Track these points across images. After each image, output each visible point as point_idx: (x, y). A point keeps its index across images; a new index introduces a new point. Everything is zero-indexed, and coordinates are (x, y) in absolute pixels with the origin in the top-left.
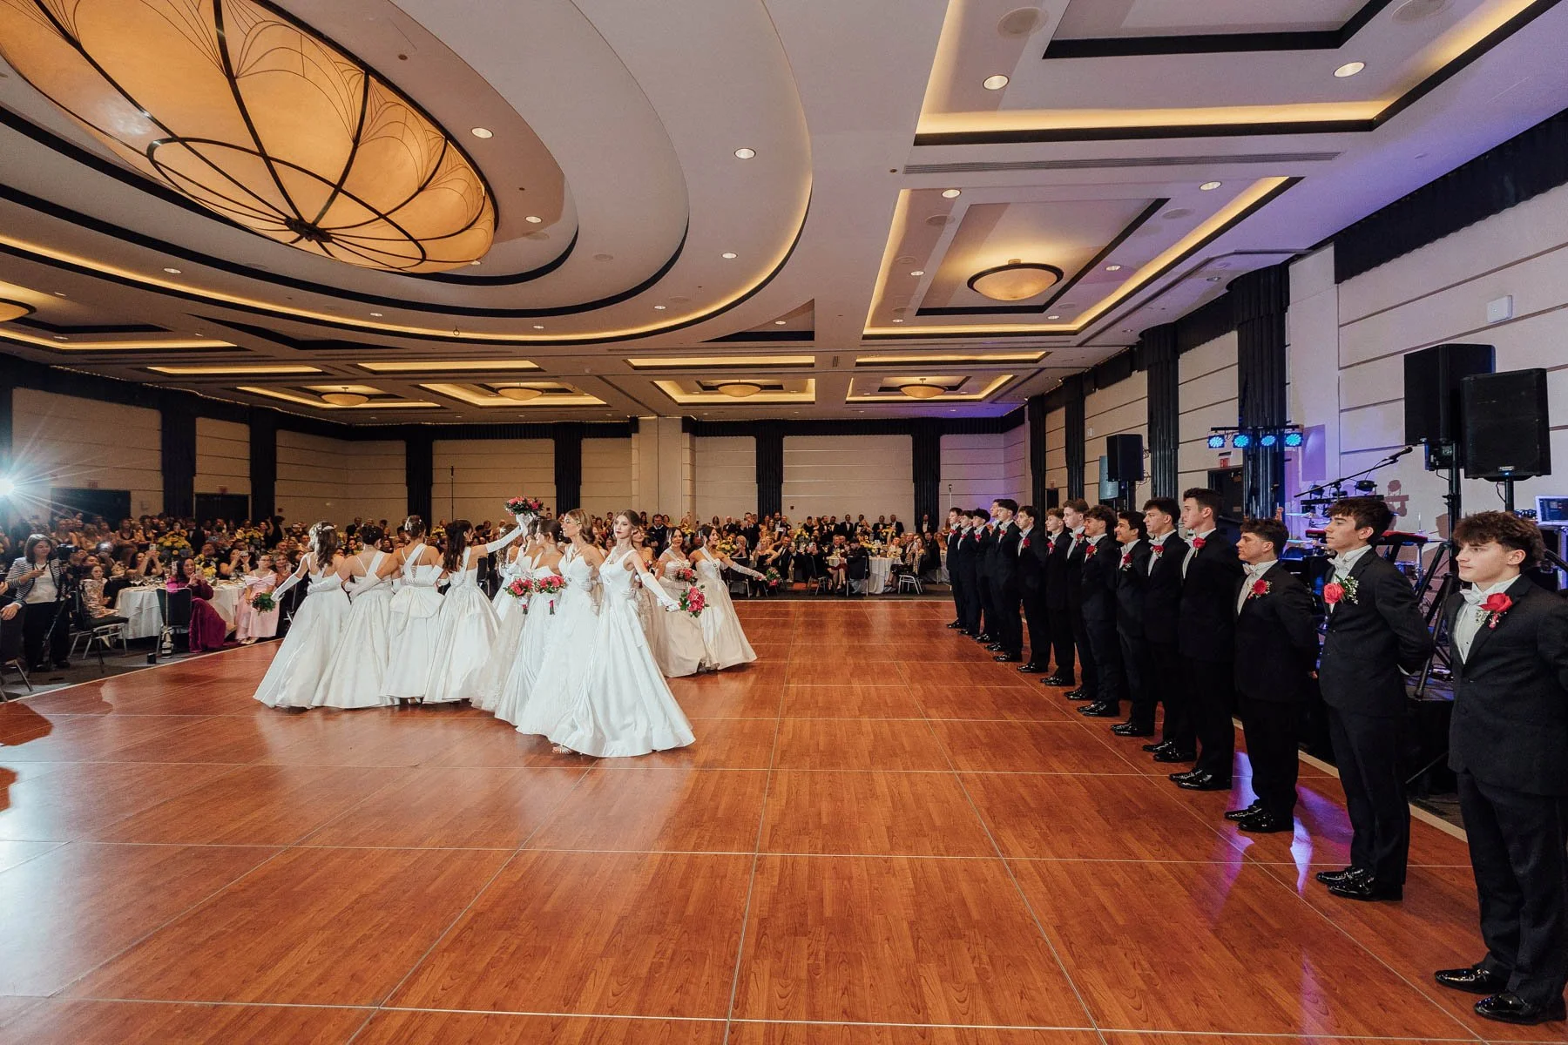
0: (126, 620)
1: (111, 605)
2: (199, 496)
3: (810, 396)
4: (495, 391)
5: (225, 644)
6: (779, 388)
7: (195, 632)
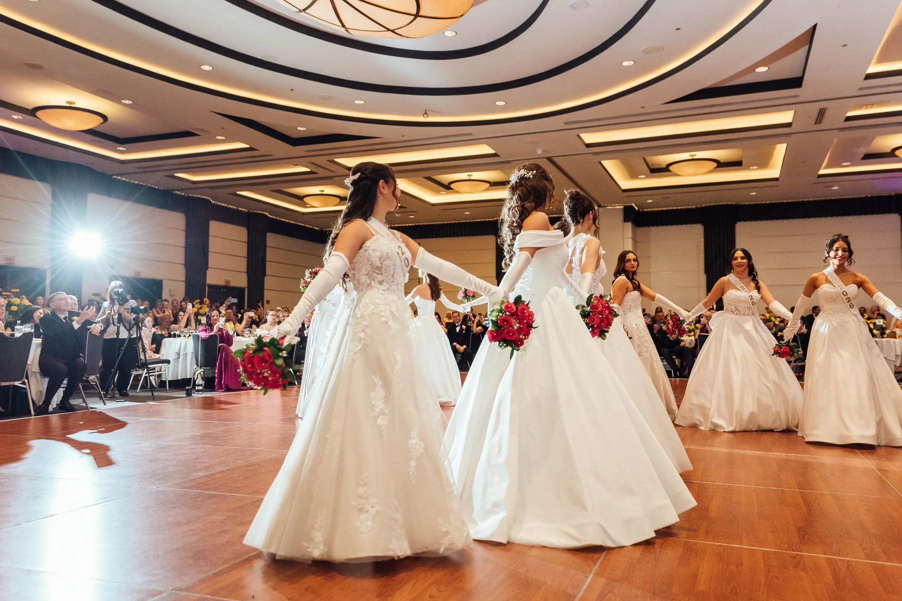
0: (168, 362)
1: (157, 351)
2: (210, 286)
3: (773, 172)
4: (448, 187)
5: (242, 388)
6: (736, 164)
7: (220, 374)
